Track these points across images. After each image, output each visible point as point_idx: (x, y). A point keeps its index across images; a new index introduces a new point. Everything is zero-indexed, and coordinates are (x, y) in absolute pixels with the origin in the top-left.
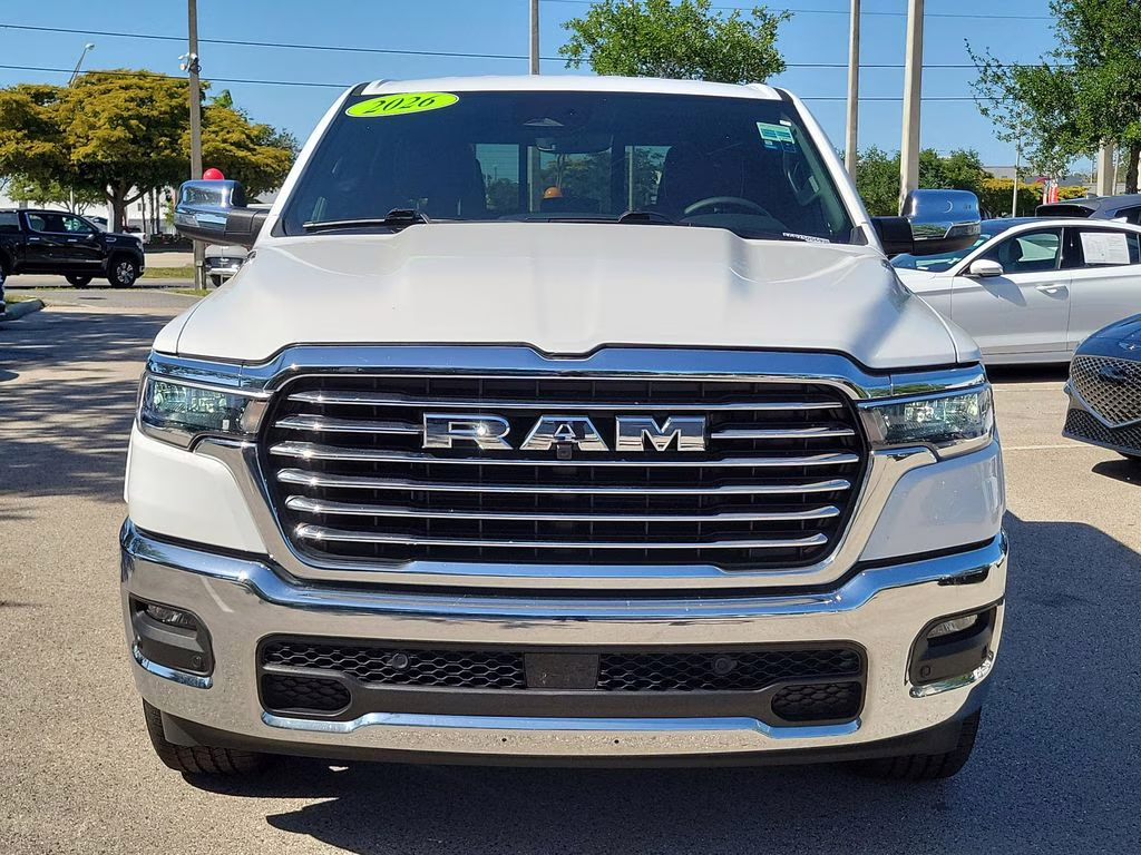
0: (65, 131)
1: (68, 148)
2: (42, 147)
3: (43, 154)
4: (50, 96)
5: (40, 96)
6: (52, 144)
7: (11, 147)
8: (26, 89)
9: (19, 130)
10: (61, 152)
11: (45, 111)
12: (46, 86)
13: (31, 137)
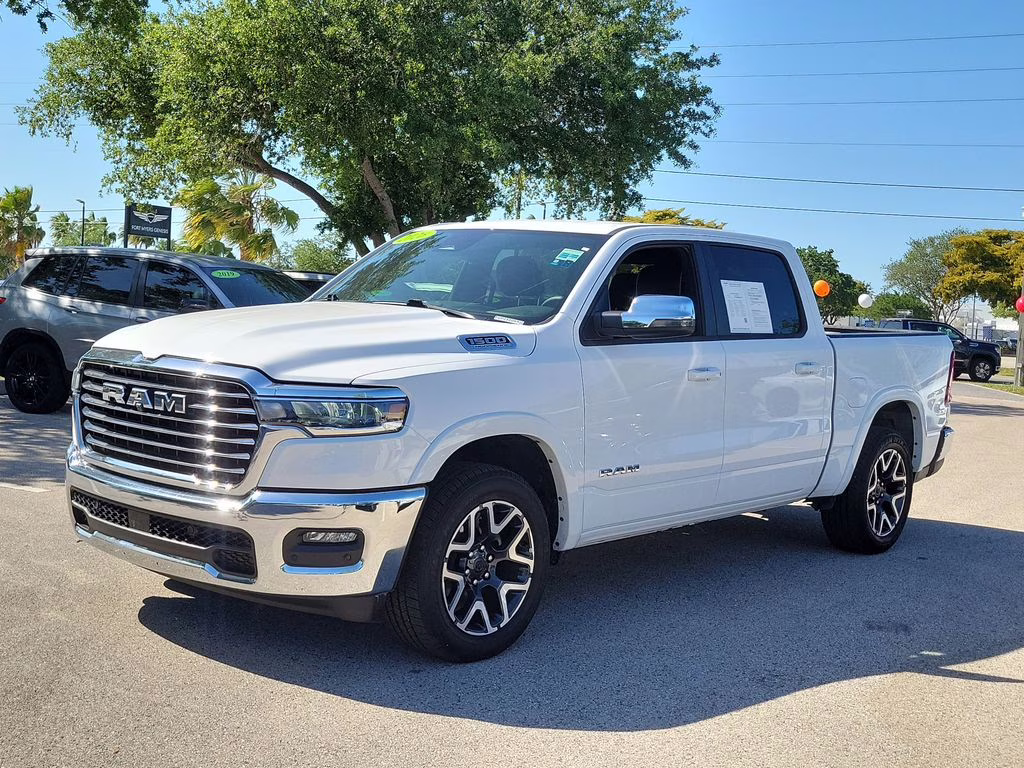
0: (1012, 264)
1: (1013, 277)
2: (992, 276)
3: (991, 282)
4: (1008, 237)
5: (998, 239)
6: (1000, 274)
7: (968, 276)
8: (989, 232)
9: (976, 263)
10: (1006, 281)
11: (998, 251)
12: (1005, 230)
13: (984, 268)
